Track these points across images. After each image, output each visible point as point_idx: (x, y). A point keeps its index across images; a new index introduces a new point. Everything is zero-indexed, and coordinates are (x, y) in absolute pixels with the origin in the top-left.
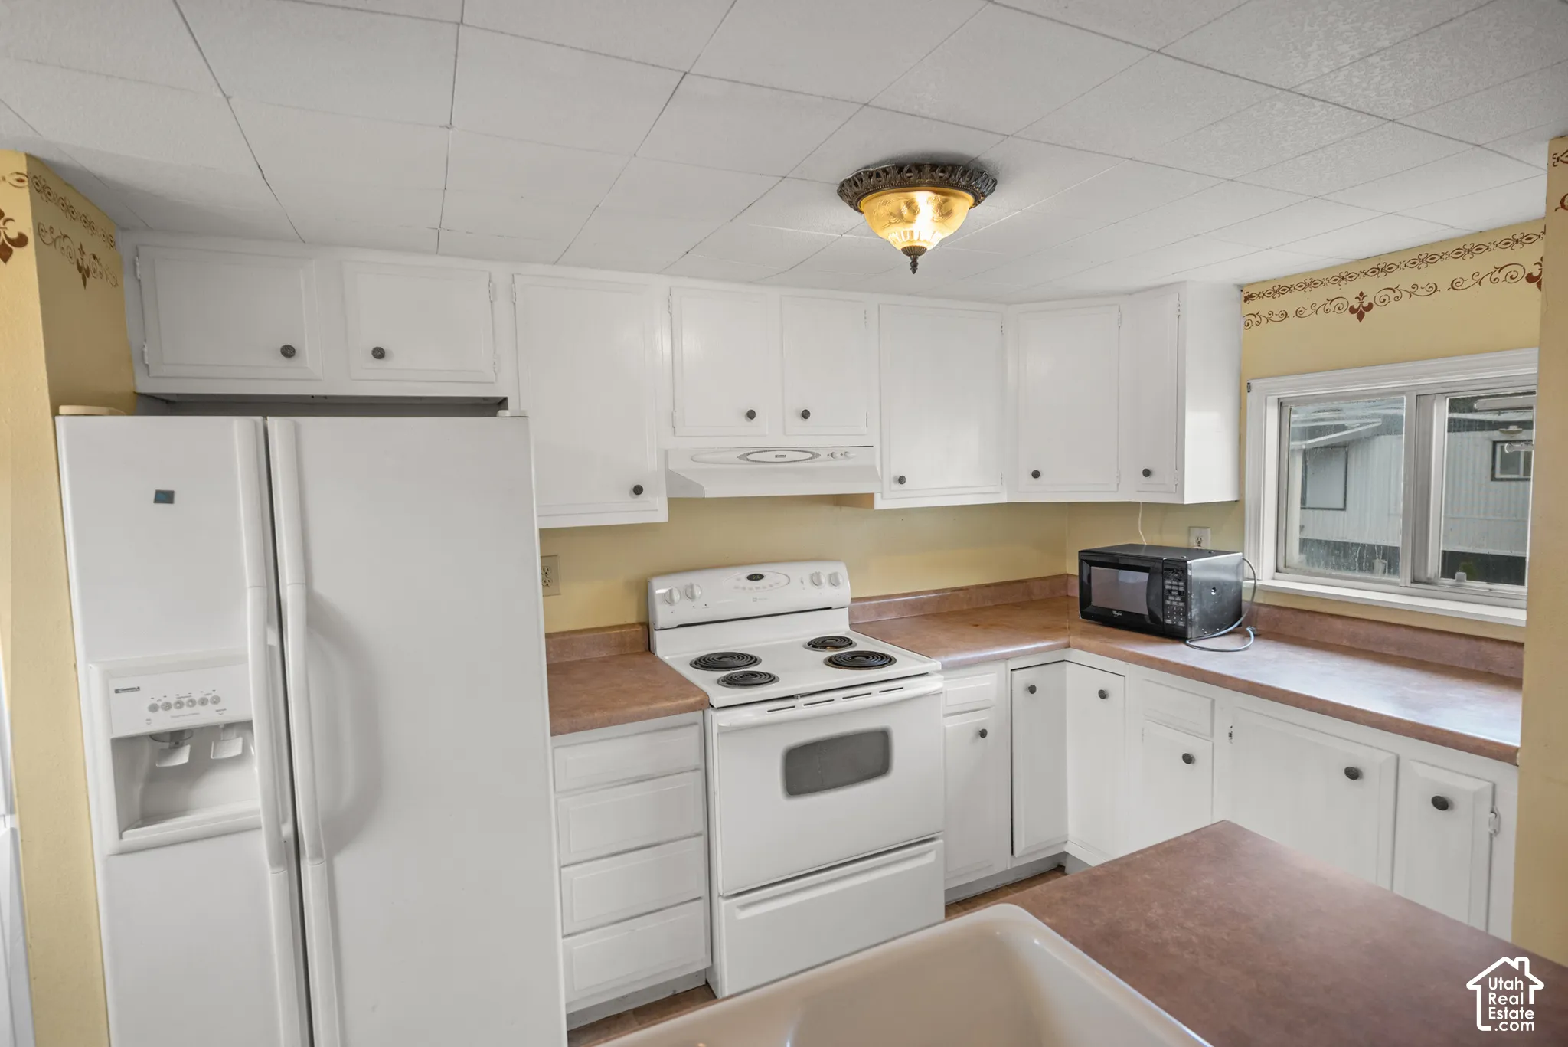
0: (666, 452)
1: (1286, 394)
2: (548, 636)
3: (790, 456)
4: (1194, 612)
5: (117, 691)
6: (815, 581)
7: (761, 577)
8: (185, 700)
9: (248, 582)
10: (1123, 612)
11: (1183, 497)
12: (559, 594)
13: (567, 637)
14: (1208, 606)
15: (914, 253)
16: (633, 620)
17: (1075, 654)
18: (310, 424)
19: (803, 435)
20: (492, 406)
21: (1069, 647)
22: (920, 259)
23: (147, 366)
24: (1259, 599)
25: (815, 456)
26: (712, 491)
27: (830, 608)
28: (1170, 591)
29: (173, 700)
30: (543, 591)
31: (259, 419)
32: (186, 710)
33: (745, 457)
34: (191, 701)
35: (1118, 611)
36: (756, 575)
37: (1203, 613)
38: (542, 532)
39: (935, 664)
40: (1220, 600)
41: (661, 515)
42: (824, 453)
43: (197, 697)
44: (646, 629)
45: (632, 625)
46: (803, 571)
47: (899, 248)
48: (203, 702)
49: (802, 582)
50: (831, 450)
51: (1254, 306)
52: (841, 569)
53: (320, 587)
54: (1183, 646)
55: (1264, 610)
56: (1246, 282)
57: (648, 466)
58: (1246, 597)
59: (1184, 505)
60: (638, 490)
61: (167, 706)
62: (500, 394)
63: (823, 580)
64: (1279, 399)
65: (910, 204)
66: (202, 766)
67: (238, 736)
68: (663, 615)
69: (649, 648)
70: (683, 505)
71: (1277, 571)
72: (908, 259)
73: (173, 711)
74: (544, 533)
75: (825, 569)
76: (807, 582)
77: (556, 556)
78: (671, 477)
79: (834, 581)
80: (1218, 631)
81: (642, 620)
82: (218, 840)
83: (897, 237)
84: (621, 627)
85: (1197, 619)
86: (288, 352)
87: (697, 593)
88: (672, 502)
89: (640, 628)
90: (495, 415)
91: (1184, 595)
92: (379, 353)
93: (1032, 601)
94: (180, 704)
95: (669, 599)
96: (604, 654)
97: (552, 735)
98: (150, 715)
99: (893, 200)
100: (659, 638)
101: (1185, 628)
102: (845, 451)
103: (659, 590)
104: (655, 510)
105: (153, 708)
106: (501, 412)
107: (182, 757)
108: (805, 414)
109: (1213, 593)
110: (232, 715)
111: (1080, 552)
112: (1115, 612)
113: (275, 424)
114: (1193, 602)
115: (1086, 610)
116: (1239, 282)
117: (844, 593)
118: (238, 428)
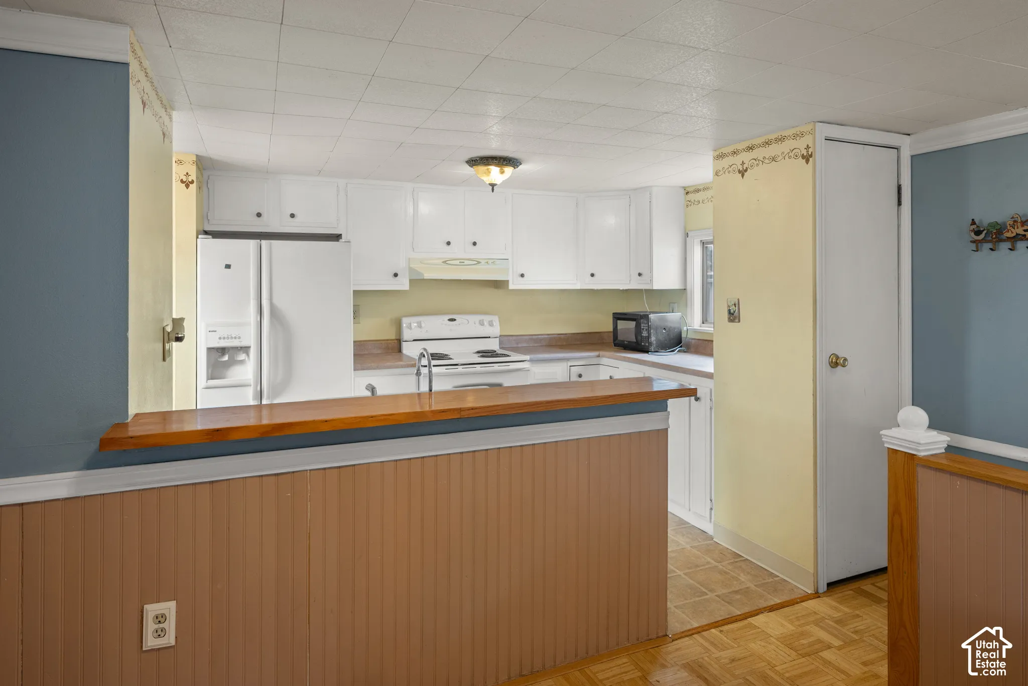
0: (409, 259)
1: (704, 238)
2: (354, 342)
3: (467, 262)
4: (653, 339)
5: (210, 331)
6: (482, 323)
7: (455, 320)
8: (230, 337)
9: (252, 298)
10: (629, 342)
11: (653, 287)
12: (359, 323)
13: (362, 343)
14: (661, 337)
15: (493, 186)
16: (394, 337)
17: (605, 361)
18: (276, 243)
19: (474, 253)
20: (337, 237)
21: (599, 356)
22: (495, 187)
23: (209, 220)
24: (690, 336)
25: (479, 263)
26: (427, 275)
27: (490, 337)
28: (643, 329)
29: (226, 336)
30: (354, 321)
31: (259, 240)
32: (230, 340)
33: (445, 262)
34: (232, 337)
35: (626, 341)
36: (452, 319)
37: (657, 340)
38: (354, 291)
39: (527, 357)
40: (668, 335)
41: (406, 286)
42: (483, 262)
43: (233, 336)
44: (399, 342)
45: (393, 340)
46: (477, 318)
47: (488, 183)
48: (235, 338)
49: (475, 324)
50: (486, 261)
51: (691, 197)
52: (496, 320)
53: (275, 301)
54: (647, 354)
55: (693, 341)
56: (687, 185)
57: (401, 265)
58: (684, 335)
59: (653, 290)
60: (396, 275)
61: (224, 338)
62: (339, 233)
63: (485, 324)
64: (701, 241)
65: (488, 169)
66: (233, 362)
67: (243, 353)
68: (407, 334)
69: (400, 350)
70: (417, 282)
71: (703, 323)
72: (491, 187)
73: (226, 340)
74: (356, 293)
75: (486, 318)
76: (477, 323)
77: (359, 305)
78: (411, 270)
79: (491, 324)
80: (667, 350)
81: (398, 338)
82: (239, 388)
83: (487, 180)
84: (388, 340)
85: (654, 342)
86: (259, 215)
87: (423, 325)
88: (411, 281)
89: (396, 341)
90: (338, 241)
91: (648, 331)
92: (292, 216)
93: (603, 343)
94: (228, 338)
95: (410, 327)
96: (379, 352)
97: (354, 370)
98: (219, 340)
99: (482, 168)
100: (404, 345)
101: (648, 346)
102: (494, 261)
103: (405, 322)
104: (403, 284)
105: (220, 338)
106: (341, 240)
107: (226, 358)
108: (475, 244)
109: (664, 331)
110: (244, 343)
111: (613, 313)
112: (625, 342)
113: (264, 242)
114: (652, 334)
115: (616, 342)
116: (684, 185)
117: (496, 330)
118: (252, 243)
